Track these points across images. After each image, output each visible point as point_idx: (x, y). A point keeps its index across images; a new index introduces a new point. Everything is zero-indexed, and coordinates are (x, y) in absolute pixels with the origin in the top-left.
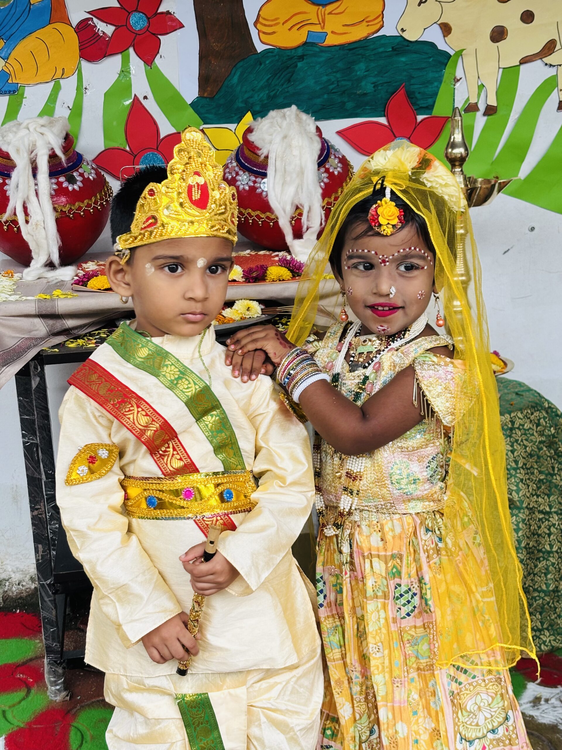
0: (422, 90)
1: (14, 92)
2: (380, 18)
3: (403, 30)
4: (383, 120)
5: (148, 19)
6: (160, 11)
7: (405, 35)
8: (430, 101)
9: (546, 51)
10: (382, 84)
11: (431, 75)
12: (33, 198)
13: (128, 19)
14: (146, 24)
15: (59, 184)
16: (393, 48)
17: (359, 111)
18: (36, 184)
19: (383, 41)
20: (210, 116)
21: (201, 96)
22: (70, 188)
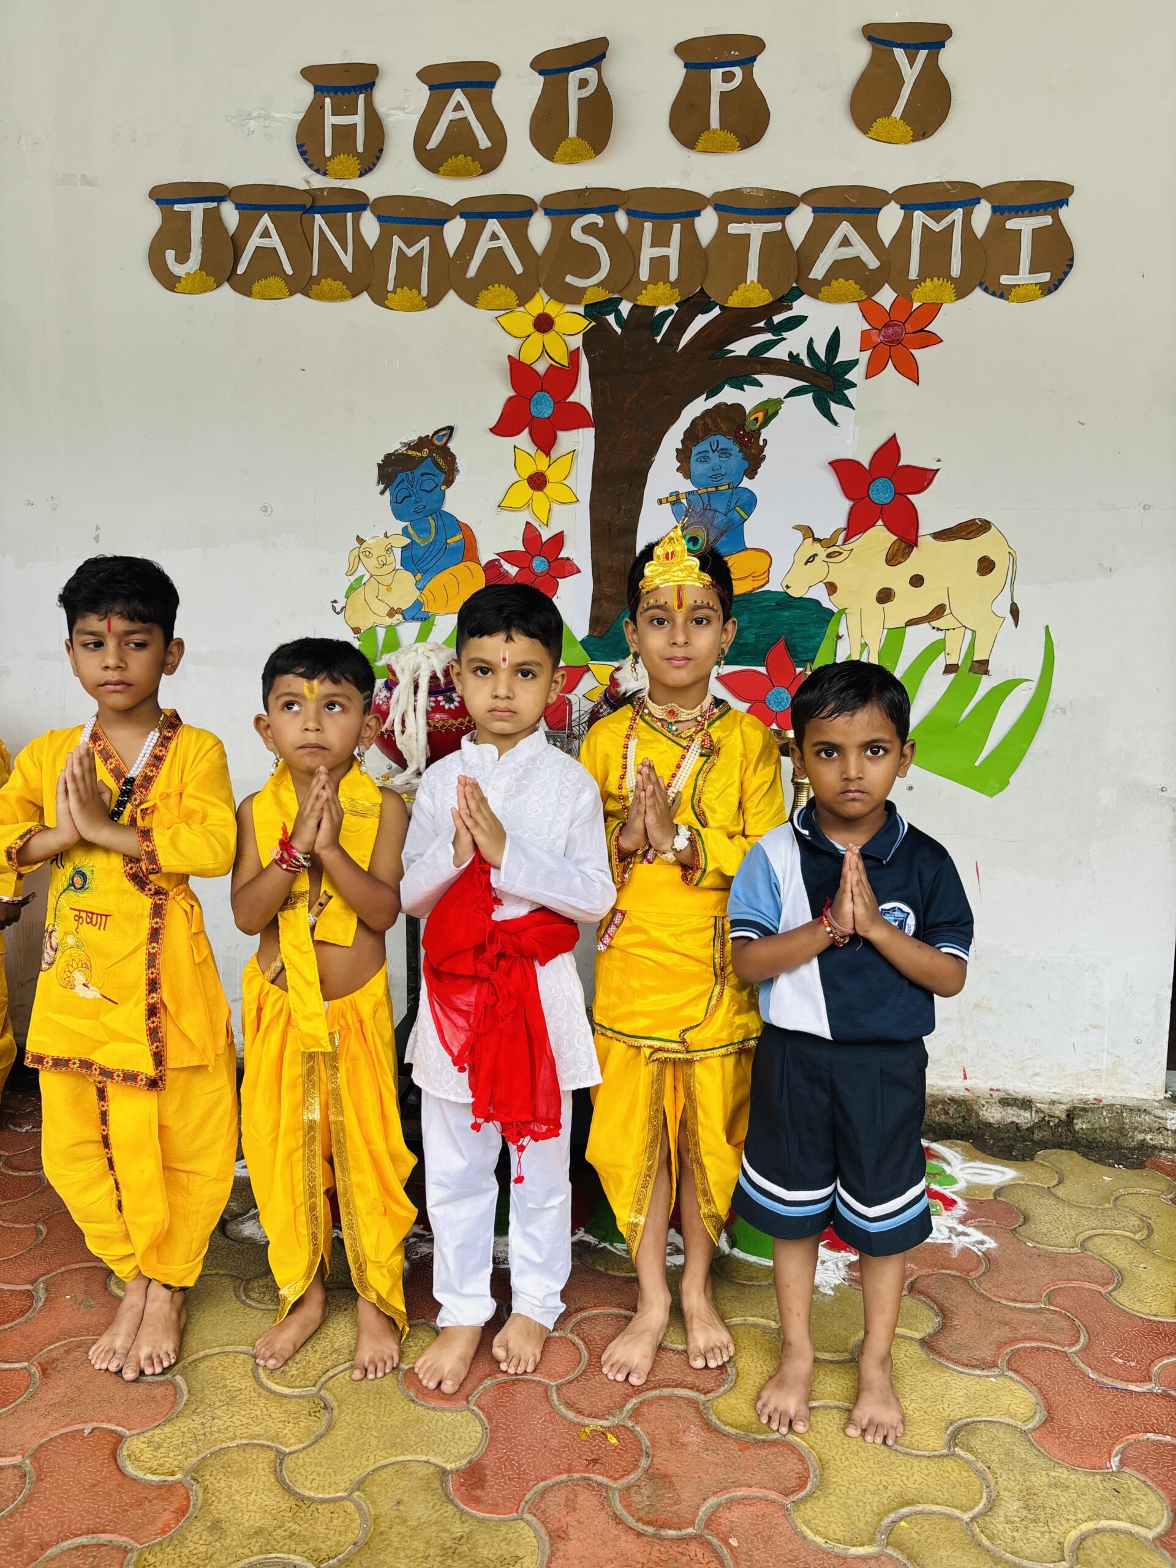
0: (803, 644)
1: (426, 619)
2: (766, 574)
3: (788, 587)
4: (762, 670)
5: (549, 563)
6: (561, 556)
7: (789, 591)
8: (811, 655)
9: (935, 615)
10: (764, 636)
11: (813, 630)
12: (411, 713)
13: (531, 561)
14: (546, 567)
15: (437, 702)
16: (776, 603)
17: (739, 659)
18: (416, 701)
19: (767, 596)
20: (598, 654)
21: (590, 635)
22: (447, 707)
